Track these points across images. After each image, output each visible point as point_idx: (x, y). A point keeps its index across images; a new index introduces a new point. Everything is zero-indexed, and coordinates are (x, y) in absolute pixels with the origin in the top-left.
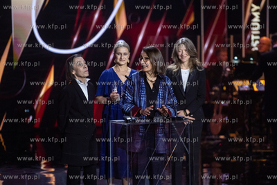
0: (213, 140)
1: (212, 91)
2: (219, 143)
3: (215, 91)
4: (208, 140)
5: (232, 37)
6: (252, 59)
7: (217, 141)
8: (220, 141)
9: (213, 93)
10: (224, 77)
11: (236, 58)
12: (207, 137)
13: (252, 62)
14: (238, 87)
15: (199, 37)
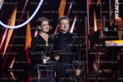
0: (95, 73)
1: (94, 47)
2: (99, 75)
3: (96, 47)
4: (93, 73)
5: (104, 17)
6: (115, 29)
7: (97, 74)
8: (99, 74)
9: (95, 48)
10: (100, 39)
11: (107, 28)
12: (92, 72)
13: (115, 31)
14: (108, 44)
15: (86, 17)
